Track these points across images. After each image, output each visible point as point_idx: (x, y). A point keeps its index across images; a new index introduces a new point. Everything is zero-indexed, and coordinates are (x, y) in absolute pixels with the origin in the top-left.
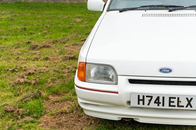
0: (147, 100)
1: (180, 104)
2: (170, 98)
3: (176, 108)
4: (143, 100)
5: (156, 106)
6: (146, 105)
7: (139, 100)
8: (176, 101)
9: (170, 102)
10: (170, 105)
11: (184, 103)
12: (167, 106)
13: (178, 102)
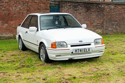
0: (78, 50)
1: (87, 51)
4: (77, 51)
5: (80, 52)
6: (77, 52)
7: (76, 51)
8: (85, 50)
9: (84, 50)
11: (88, 50)
12: (83, 52)
13: (86, 50)
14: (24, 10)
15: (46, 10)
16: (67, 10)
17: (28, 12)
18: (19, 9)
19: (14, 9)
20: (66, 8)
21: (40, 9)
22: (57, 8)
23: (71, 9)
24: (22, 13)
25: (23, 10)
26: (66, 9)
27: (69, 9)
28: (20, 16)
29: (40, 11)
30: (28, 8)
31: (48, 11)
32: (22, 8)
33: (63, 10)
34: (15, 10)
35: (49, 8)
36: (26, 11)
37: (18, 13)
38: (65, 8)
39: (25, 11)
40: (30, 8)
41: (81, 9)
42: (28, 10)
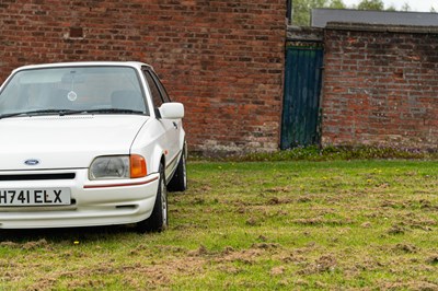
0: (9, 195)
1: (48, 199)
2: (36, 192)
3: (44, 203)
4: (5, 197)
5: (19, 203)
6: (8, 204)
8: (42, 195)
9: (36, 197)
10: (36, 201)
11: (52, 197)
12: (32, 202)
13: (45, 196)
14: (191, 62)
15: (271, 61)
16: (345, 62)
17: (205, 69)
18: (174, 61)
19: (158, 59)
20: (344, 56)
21: (250, 60)
22: (313, 54)
23: (363, 57)
24: (186, 73)
25: (188, 63)
26: (342, 58)
27: (353, 57)
28: (179, 82)
29: (248, 65)
30: (207, 56)
31: (279, 65)
32: (185, 56)
33: (329, 61)
34: (162, 62)
35: (281, 56)
36: (199, 67)
37: (173, 73)
38: (338, 56)
39: (195, 68)
40: (212, 58)
41: (403, 59)
42: (205, 64)
